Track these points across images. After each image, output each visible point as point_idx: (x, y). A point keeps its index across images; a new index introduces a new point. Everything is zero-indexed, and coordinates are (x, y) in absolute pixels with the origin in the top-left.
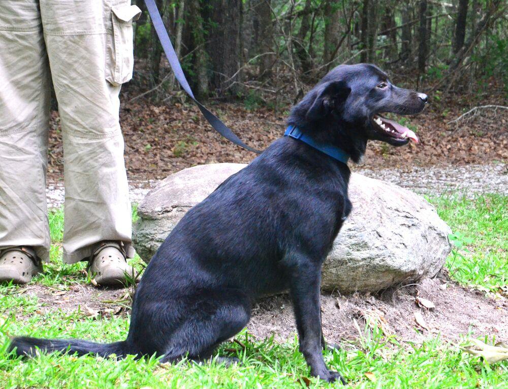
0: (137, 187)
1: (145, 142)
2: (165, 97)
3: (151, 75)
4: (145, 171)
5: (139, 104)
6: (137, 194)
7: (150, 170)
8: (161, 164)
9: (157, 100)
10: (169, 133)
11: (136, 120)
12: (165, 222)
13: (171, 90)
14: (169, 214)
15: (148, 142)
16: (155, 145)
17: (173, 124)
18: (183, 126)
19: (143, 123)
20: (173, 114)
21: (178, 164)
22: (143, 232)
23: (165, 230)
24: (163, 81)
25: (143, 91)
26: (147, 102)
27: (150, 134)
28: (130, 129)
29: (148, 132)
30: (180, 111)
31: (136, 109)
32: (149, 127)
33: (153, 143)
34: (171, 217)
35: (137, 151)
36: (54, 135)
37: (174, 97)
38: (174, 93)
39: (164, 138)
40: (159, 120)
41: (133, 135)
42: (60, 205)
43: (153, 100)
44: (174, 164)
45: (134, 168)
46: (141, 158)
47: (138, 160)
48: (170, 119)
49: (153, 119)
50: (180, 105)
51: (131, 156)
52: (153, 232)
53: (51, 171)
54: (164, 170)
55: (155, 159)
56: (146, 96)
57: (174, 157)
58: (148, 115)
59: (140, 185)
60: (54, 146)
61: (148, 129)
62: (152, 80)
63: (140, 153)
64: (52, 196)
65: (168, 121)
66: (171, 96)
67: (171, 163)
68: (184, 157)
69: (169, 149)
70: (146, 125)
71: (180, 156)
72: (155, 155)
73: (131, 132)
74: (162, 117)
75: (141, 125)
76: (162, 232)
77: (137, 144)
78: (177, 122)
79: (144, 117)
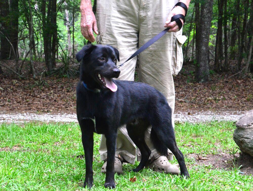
0: (231, 114)
1: (234, 95)
2: (243, 76)
3: (237, 67)
4: (234, 107)
5: (232, 79)
6: (231, 117)
7: (236, 107)
8: (241, 104)
9: (240, 77)
10: (245, 91)
11: (230, 86)
12: (248, 130)
13: (246, 73)
14: (250, 127)
15: (236, 95)
16: (239, 96)
17: (247, 87)
18: (251, 88)
19: (234, 87)
20: (246, 83)
21: (249, 104)
22: (239, 134)
23: (248, 133)
24: (243, 69)
25: (233, 74)
26: (235, 78)
27: (236, 92)
28: (228, 90)
29: (236, 91)
30: (250, 82)
31: (230, 81)
32: (236, 89)
33: (237, 95)
34: (251, 128)
35: (231, 99)
36: (197, 93)
37: (247, 76)
38: (247, 74)
39: (242, 93)
40: (240, 86)
41: (229, 92)
42: (200, 121)
43: (237, 77)
44: (247, 104)
45: (229, 106)
46: (232, 102)
47: (231, 102)
48: (245, 85)
49: (238, 85)
50: (250, 79)
51: (228, 101)
52: (243, 134)
53: (196, 107)
54: (242, 107)
55: (239, 102)
56: (235, 76)
57: (247, 101)
58: (235, 83)
59: (233, 113)
60: (197, 97)
61: (236, 90)
62: (238, 69)
63: (232, 100)
64: (197, 117)
65: (244, 86)
66: (246, 76)
67: (245, 104)
68: (251, 101)
69: (245, 98)
70: (235, 88)
71: (250, 101)
72: (239, 100)
73: (229, 91)
74: (242, 85)
75: (232, 88)
76: (247, 134)
77: (231, 96)
78: (249, 86)
79: (234, 84)
